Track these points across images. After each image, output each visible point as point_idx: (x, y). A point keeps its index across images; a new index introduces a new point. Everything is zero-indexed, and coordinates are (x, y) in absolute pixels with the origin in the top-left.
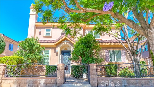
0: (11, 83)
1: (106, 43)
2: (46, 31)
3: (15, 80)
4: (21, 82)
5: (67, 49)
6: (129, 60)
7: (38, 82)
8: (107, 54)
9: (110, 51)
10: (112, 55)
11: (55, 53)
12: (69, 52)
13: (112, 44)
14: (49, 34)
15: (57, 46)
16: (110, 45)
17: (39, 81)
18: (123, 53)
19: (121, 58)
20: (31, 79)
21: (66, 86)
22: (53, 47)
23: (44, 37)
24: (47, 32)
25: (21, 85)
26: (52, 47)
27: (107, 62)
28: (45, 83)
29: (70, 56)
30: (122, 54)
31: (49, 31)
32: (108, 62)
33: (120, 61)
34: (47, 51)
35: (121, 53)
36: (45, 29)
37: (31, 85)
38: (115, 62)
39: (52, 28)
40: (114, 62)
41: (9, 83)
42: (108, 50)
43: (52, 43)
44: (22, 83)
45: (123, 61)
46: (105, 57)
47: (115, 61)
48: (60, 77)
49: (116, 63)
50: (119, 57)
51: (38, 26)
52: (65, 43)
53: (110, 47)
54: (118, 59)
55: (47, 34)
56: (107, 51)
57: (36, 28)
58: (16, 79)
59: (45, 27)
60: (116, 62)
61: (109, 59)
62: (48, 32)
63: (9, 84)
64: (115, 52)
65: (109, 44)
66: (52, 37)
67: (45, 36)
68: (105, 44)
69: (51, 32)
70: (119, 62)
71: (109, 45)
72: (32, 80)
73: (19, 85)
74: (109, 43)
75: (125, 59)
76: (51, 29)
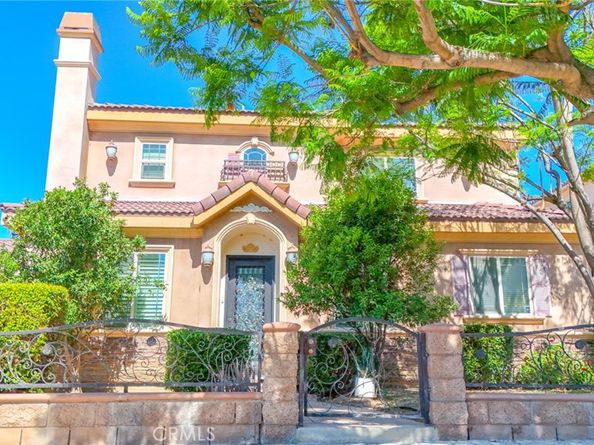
0: (22, 423)
1: (455, 219)
2: (144, 151)
3: (46, 406)
4: (78, 414)
5: (256, 249)
6: (565, 308)
7: (167, 415)
8: (461, 274)
9: (472, 259)
10: (483, 279)
11: (194, 266)
12: (267, 264)
13: (486, 227)
14: (160, 168)
15: (204, 233)
16: (473, 232)
17: (171, 413)
18: (538, 271)
19: (527, 296)
20: (128, 401)
21: (312, 436)
22: (184, 240)
23: (131, 185)
24: (146, 160)
25: (78, 433)
26: (181, 236)
27: (460, 315)
28: (202, 422)
29: (271, 283)
30: (531, 278)
31: (157, 152)
32: (466, 316)
33: (523, 312)
34: (156, 258)
35: (530, 271)
36: (138, 144)
37: (132, 432)
38: (497, 316)
39: (172, 140)
40: (493, 315)
41: (12, 421)
42: (465, 257)
43: (180, 215)
44: (84, 423)
45: (538, 311)
46: (451, 292)
47: (500, 313)
48: (282, 390)
49: (503, 318)
50: (518, 291)
51: (102, 128)
52: (251, 218)
53: (473, 241)
54: (513, 298)
55: (148, 169)
56: (458, 259)
57: (91, 139)
58: (49, 402)
59: (140, 134)
60: (504, 314)
61: (470, 299)
62: (154, 160)
63: (14, 426)
64: (499, 267)
65: (472, 228)
66: (172, 186)
67: (137, 178)
68: (449, 226)
69: (166, 159)
70: (521, 316)
71: (469, 230)
72: (133, 404)
73: (66, 431)
74: (471, 219)
75: (547, 300)
76: (170, 144)
